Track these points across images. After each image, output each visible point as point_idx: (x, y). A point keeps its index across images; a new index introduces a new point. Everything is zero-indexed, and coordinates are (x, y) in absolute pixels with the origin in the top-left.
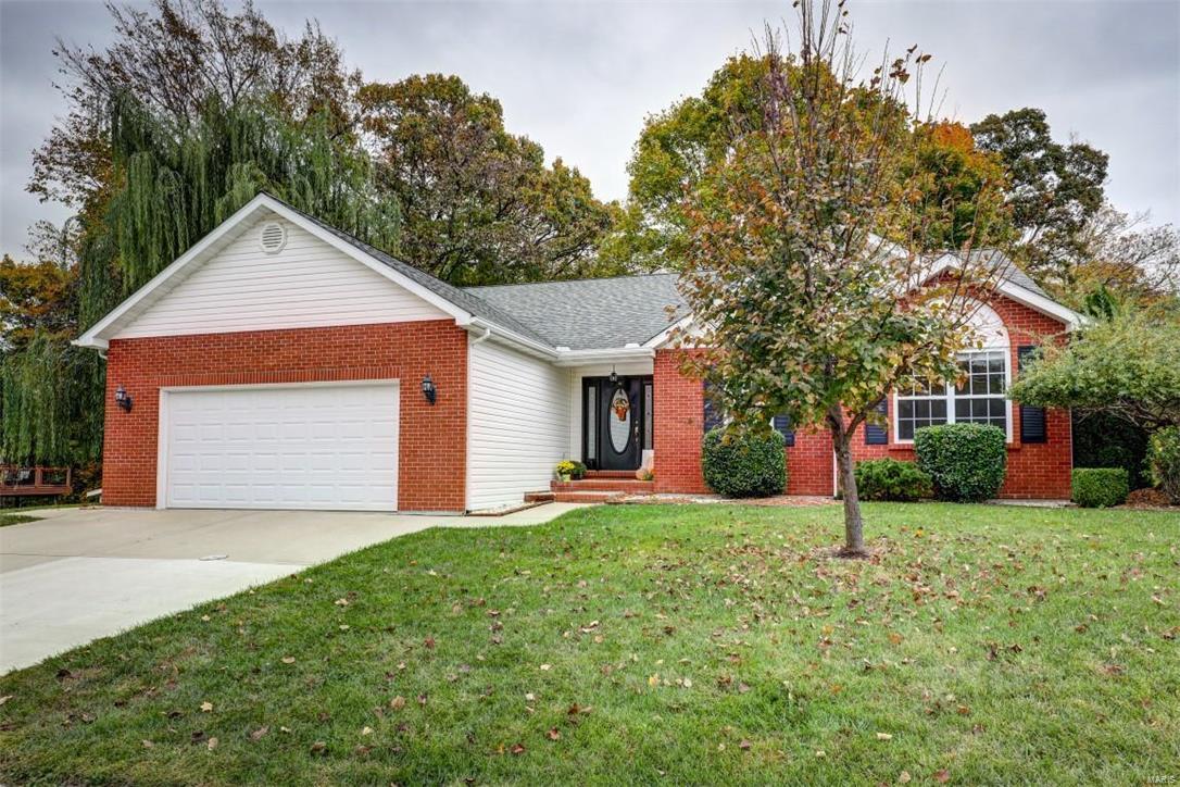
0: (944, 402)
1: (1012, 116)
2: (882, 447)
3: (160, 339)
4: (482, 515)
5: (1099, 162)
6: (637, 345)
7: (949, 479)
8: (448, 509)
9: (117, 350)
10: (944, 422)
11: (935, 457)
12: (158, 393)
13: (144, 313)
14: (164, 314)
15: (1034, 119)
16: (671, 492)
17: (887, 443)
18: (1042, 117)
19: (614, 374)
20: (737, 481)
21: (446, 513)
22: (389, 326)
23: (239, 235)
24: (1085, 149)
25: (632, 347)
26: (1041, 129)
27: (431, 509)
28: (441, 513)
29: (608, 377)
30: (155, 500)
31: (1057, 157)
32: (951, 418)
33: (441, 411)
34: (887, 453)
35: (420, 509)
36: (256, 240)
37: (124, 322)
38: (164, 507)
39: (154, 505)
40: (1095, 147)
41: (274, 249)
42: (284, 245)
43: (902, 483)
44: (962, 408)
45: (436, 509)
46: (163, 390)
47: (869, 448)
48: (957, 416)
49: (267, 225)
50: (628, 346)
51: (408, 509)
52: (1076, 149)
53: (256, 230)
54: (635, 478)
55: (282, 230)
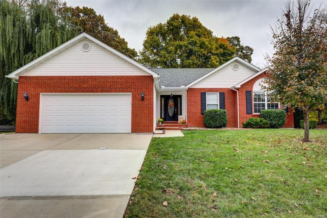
0: (264, 104)
1: (233, 38)
2: (250, 115)
3: (42, 77)
4: (159, 134)
5: (251, 50)
6: (184, 86)
7: (274, 122)
8: (148, 132)
9: (22, 80)
10: (265, 109)
11: (270, 117)
12: (39, 95)
13: (34, 68)
14: (43, 69)
15: (237, 39)
16: (192, 127)
17: (252, 114)
18: (239, 39)
19: (172, 94)
20: (217, 124)
21: (148, 133)
22: (128, 76)
23: (74, 44)
24: (248, 47)
25: (183, 87)
26: (239, 42)
27: (143, 132)
28: (146, 133)
29: (170, 95)
30: (38, 131)
31: (242, 48)
32: (266, 108)
33: (146, 103)
34: (252, 116)
35: (139, 132)
36: (80, 46)
37: (27, 71)
38: (41, 133)
39: (38, 132)
40: (251, 47)
41: (87, 50)
42: (91, 49)
43: (264, 124)
44: (269, 106)
45: (144, 132)
46: (41, 94)
47: (247, 115)
48: (268, 107)
49: (84, 43)
50: (182, 86)
51: (135, 132)
52: (247, 47)
53: (79, 44)
54: (177, 123)
55: (89, 44)
